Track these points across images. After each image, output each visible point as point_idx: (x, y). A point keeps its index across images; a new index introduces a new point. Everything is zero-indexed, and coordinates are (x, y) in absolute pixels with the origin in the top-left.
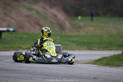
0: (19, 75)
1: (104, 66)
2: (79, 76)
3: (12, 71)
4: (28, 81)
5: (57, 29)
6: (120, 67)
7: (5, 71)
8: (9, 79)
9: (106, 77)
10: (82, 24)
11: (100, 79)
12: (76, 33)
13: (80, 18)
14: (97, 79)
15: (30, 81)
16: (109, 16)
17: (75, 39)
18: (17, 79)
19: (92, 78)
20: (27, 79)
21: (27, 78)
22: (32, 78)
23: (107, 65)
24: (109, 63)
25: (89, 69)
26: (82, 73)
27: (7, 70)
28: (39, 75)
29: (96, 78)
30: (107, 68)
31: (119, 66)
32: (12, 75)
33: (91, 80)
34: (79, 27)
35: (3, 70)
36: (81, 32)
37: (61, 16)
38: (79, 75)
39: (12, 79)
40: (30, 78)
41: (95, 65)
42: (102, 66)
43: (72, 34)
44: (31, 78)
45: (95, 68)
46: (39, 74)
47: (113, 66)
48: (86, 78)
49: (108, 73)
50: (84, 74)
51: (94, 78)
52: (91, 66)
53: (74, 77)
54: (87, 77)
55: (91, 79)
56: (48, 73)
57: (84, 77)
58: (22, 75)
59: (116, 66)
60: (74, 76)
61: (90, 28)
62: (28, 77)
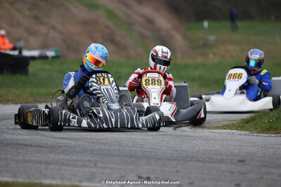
0: (68, 157)
1: (263, 132)
2: (206, 156)
3: (52, 148)
4: (88, 170)
7: (37, 148)
8: (44, 166)
9: (267, 159)
10: (212, 38)
11: (253, 163)
12: (200, 60)
13: (206, 24)
14: (246, 162)
15: (93, 170)
16: (273, 17)
17: (196, 73)
18: (64, 167)
19: (235, 161)
20: (87, 166)
21: (87, 163)
22: (98, 164)
23: (269, 130)
24: (274, 126)
25: (227, 140)
26: (212, 151)
27: (41, 147)
28: (114, 155)
29: (243, 161)
30: (270, 138)
32: (52, 156)
33: (234, 166)
34: (206, 45)
35: (31, 146)
36: (211, 56)
37: (164, 21)
38: (204, 154)
39: (52, 167)
40: (93, 165)
41: (241, 130)
42: (258, 132)
43: (190, 61)
44: (96, 164)
45: (242, 137)
46: (114, 153)
48: (222, 161)
49: (272, 149)
50: (216, 151)
51: (240, 161)
52: (233, 134)
53: (195, 159)
54: (222, 159)
55: (232, 164)
56: (133, 152)
57: (217, 159)
58: (74, 158)
60: (193, 157)
61: (231, 48)
62: (89, 161)
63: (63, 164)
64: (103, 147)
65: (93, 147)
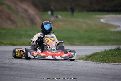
0: (21, 73)
1: (100, 62)
5: (28, 24)
6: (118, 64)
7: (3, 68)
18: (22, 78)
20: (32, 78)
21: (31, 76)
22: (37, 77)
23: (102, 61)
31: (116, 62)
32: (13, 72)
39: (16, 78)
40: (35, 77)
42: (97, 62)
44: (36, 77)
46: (40, 71)
47: (109, 62)
50: (86, 70)
58: (24, 73)
59: (113, 62)
60: (79, 74)
63: (21, 76)
64: (33, 68)
65: (29, 68)
